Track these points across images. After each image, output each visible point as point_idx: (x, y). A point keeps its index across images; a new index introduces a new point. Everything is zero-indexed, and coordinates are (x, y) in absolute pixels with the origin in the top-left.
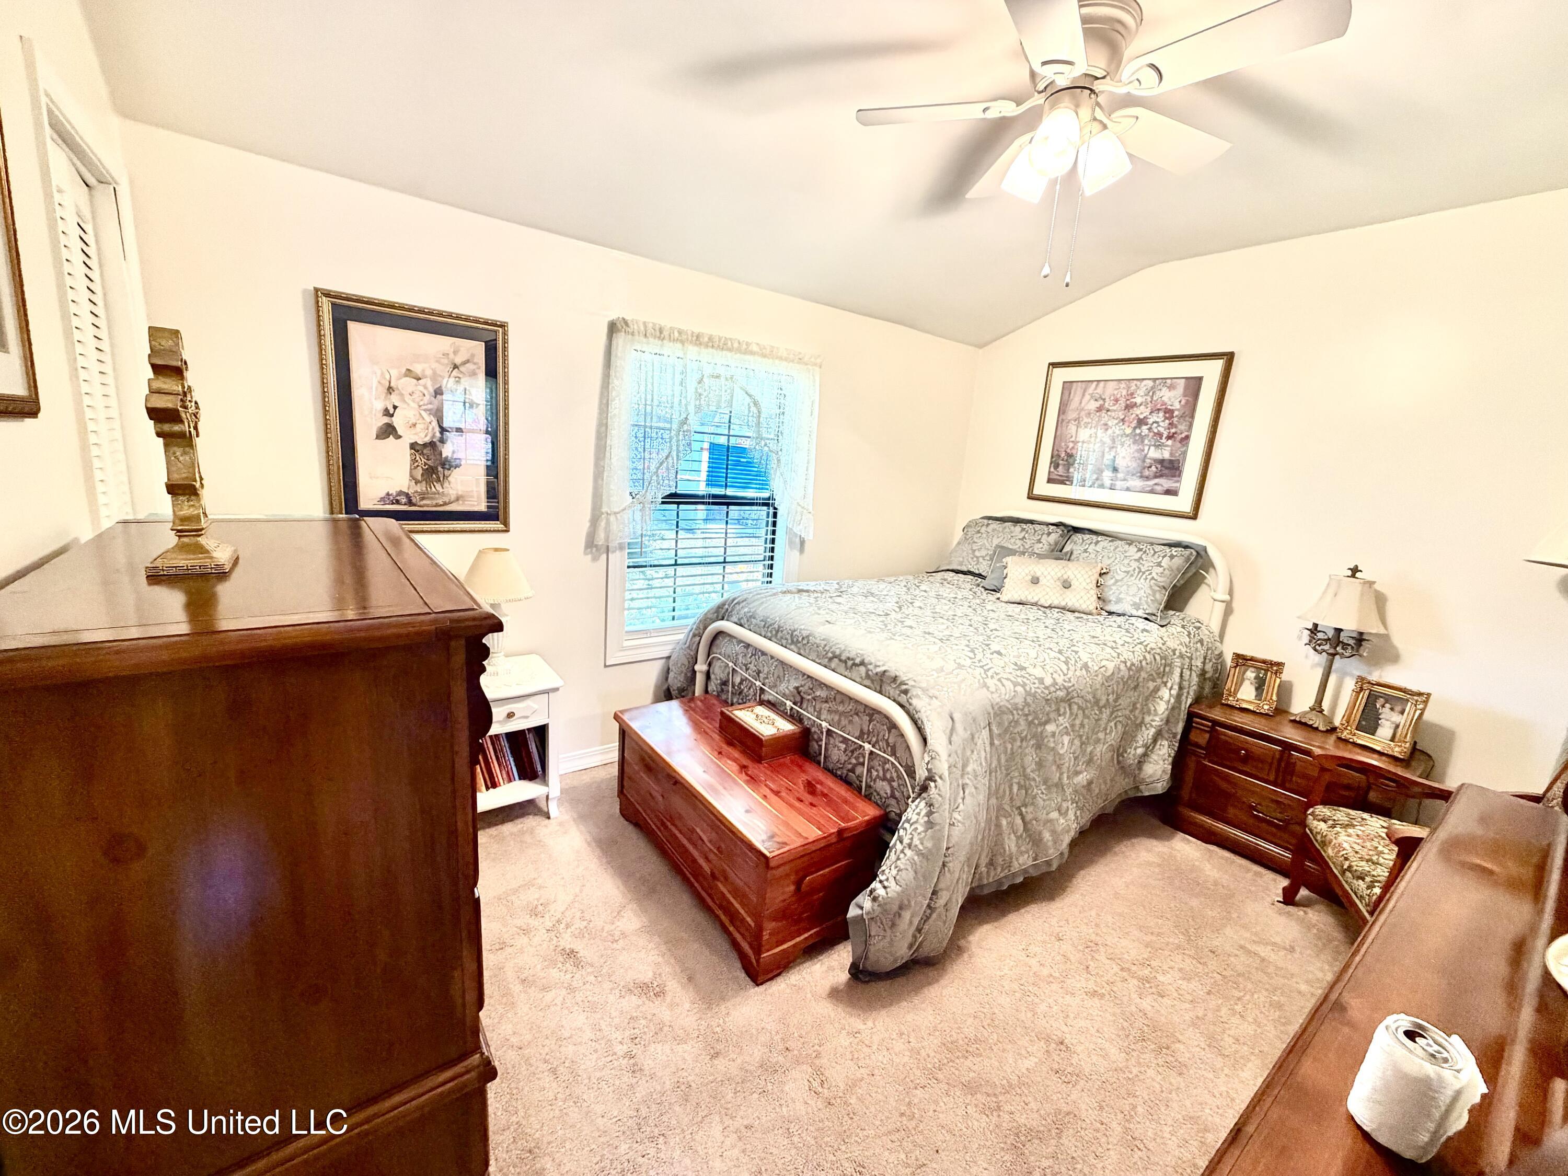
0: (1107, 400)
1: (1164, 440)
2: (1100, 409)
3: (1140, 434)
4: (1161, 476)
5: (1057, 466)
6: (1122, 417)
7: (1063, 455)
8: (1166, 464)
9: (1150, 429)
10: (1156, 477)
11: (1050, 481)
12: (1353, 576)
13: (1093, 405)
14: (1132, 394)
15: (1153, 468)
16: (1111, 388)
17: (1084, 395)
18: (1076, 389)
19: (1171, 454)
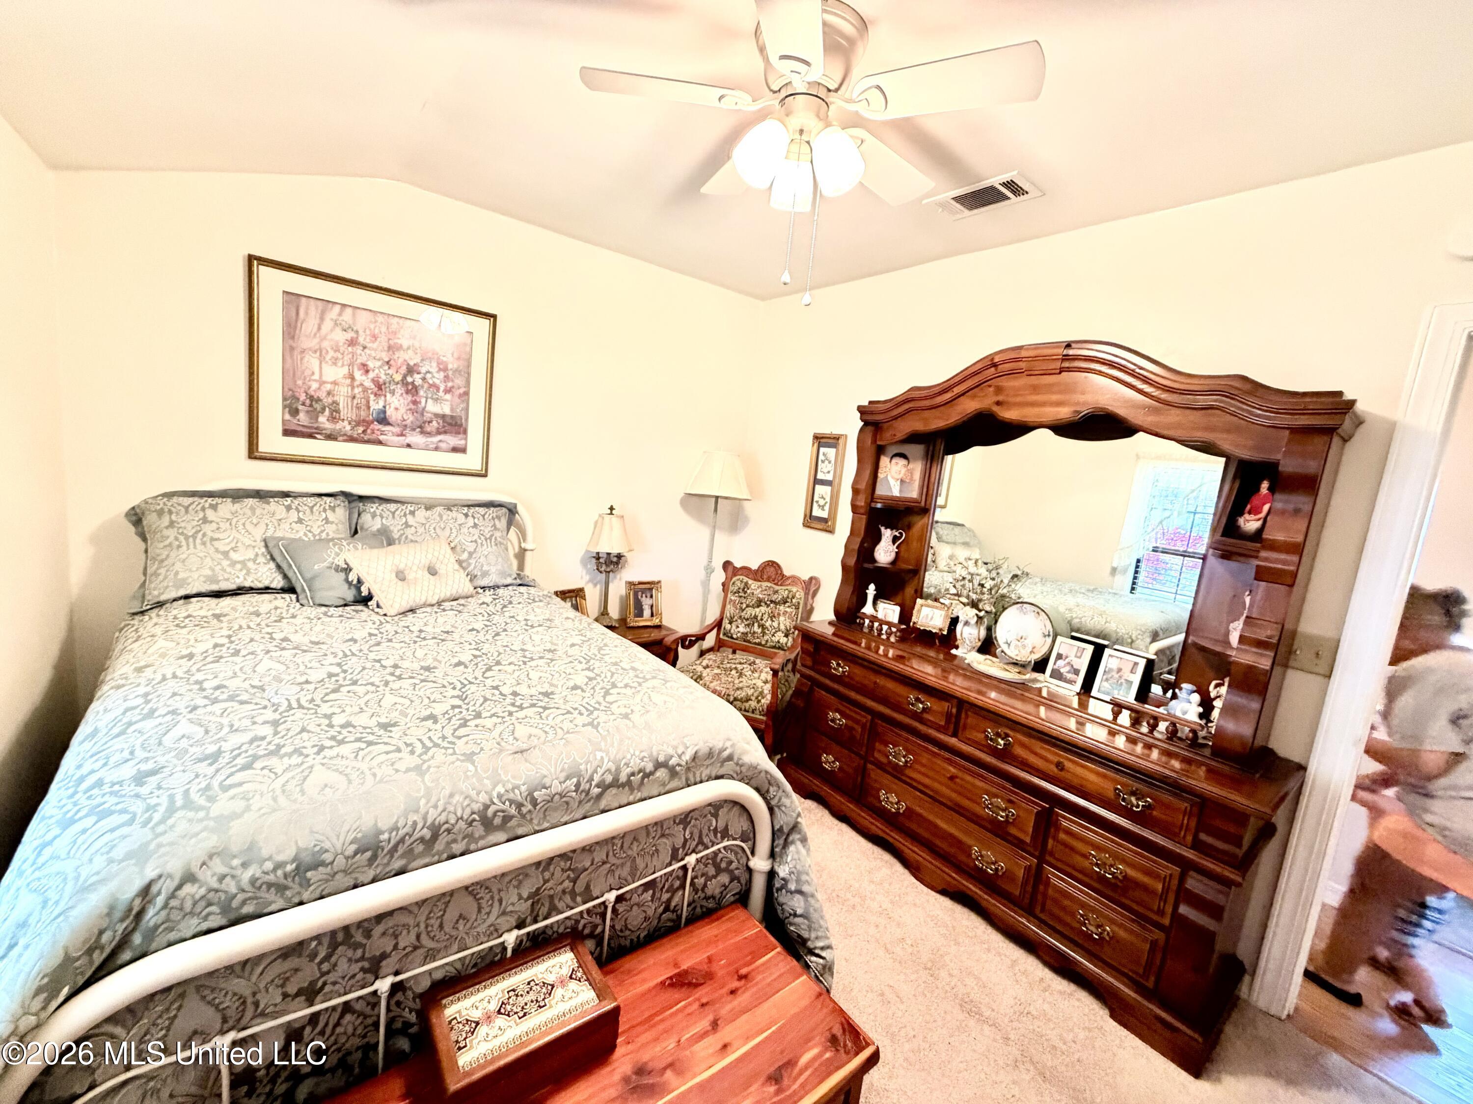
0: (361, 332)
1: (441, 394)
2: (352, 343)
3: (413, 383)
4: (445, 432)
5: (295, 412)
6: (387, 359)
7: (303, 397)
8: (448, 420)
9: (424, 379)
10: (439, 433)
11: (287, 433)
12: (611, 514)
13: (341, 337)
14: (395, 333)
15: (434, 423)
16: (363, 319)
17: (322, 319)
18: (307, 309)
19: (452, 410)
